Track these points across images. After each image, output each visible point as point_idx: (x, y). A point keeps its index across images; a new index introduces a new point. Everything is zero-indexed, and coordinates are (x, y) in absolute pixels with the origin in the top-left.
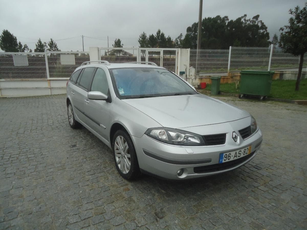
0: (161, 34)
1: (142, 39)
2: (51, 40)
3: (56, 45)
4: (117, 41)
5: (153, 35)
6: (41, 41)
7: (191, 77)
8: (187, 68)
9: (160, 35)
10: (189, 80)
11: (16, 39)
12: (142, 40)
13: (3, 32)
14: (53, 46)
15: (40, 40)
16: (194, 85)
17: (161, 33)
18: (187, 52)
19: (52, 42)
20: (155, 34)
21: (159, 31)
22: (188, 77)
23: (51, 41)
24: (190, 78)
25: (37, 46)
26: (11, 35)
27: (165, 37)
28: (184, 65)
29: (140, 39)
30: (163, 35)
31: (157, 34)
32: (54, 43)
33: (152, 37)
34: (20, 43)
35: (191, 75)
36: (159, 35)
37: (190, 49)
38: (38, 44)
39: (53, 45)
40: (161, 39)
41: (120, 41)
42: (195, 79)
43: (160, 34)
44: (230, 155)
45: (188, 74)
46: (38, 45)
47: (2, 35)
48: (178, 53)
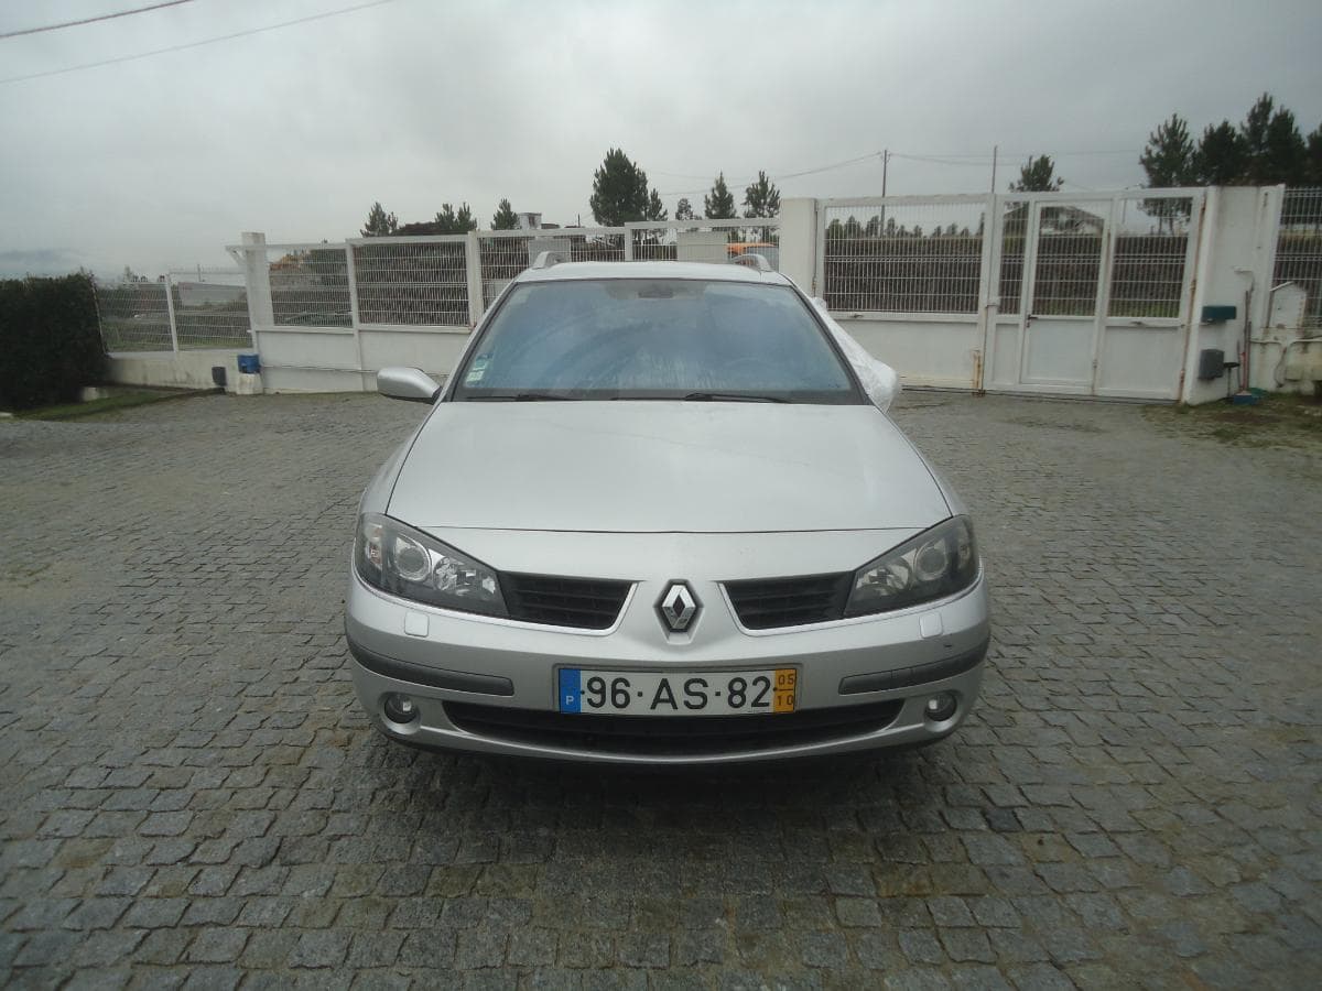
0: (1272, 115)
1: (1164, 148)
2: (762, 176)
3: (777, 198)
4: (1032, 167)
5: (1226, 124)
6: (727, 182)
7: (1279, 334)
8: (1252, 289)
9: (1270, 122)
10: (1263, 353)
11: (645, 182)
12: (1162, 154)
13: (606, 157)
14: (765, 203)
15: (721, 178)
16: (1295, 381)
17: (1275, 111)
18: (1265, 205)
19: (763, 184)
20: (1239, 121)
21: (1265, 105)
22: (1257, 334)
23: (758, 181)
24: (1271, 339)
25: (707, 202)
26: (630, 164)
27: (1297, 130)
28: (1239, 272)
29: (1149, 152)
30: (1285, 120)
31: (1254, 117)
32: (770, 189)
33: (1220, 138)
34: (654, 196)
35: (1281, 327)
36: (1264, 124)
37: (1282, 186)
38: (714, 196)
39: (765, 198)
40: (1269, 143)
41: (1050, 164)
42: (1300, 347)
43: (1266, 118)
44: (620, 686)
45: (1258, 320)
46: (711, 199)
47: (603, 171)
48: (1204, 209)
